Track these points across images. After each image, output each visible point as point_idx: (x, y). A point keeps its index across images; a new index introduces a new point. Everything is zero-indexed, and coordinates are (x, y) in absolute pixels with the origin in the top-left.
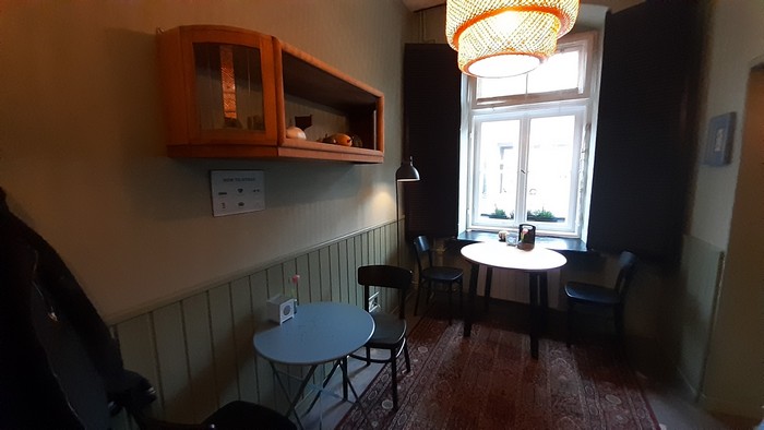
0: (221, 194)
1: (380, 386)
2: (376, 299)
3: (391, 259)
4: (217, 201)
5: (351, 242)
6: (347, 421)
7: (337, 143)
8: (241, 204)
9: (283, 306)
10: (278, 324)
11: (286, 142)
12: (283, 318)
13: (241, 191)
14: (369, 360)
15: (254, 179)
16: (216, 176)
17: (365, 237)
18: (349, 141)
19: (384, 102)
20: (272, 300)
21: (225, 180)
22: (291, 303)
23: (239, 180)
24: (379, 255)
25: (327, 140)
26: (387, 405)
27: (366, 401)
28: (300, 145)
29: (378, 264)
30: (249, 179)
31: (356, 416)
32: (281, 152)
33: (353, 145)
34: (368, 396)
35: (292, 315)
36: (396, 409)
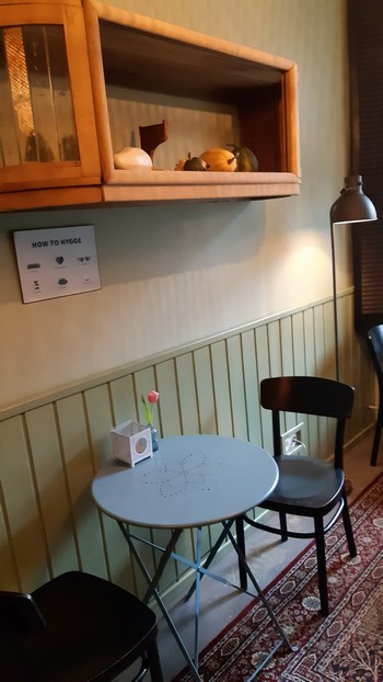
0: (30, 267)
1: (301, 574)
2: (298, 434)
3: (326, 366)
4: (27, 277)
5: (248, 338)
6: (244, 620)
7: (208, 168)
8: (63, 282)
9: (134, 439)
10: (127, 465)
11: (116, 175)
12: (135, 458)
13: (60, 260)
14: (285, 534)
15: (79, 241)
16: (21, 238)
17: (274, 328)
18: (230, 162)
19: (296, 79)
20: (119, 429)
21: (34, 245)
22: (146, 434)
23: (56, 243)
24: (303, 360)
25: (190, 165)
26: (312, 603)
27: (277, 594)
28: (141, 179)
29: (300, 373)
30: (71, 242)
31: (259, 615)
32: (110, 194)
33: (241, 168)
34: (281, 586)
35: (149, 452)
36: (325, 611)
